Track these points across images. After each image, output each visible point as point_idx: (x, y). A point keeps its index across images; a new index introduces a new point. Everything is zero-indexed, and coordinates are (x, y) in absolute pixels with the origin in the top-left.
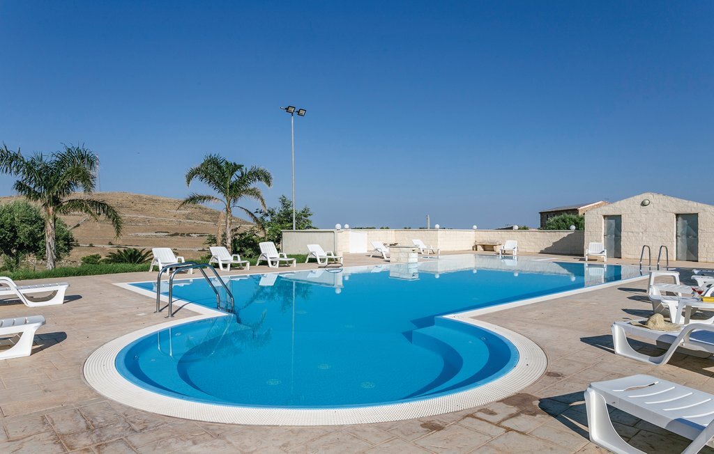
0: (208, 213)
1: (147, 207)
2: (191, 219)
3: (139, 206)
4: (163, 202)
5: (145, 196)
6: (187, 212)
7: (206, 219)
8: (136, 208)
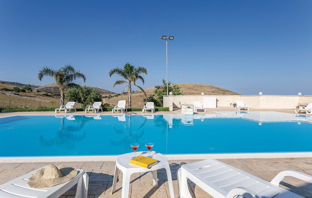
0: (221, 90)
1: (198, 89)
2: (214, 93)
3: (196, 88)
4: (204, 86)
5: (198, 84)
6: (213, 90)
7: (220, 92)
8: (194, 89)
